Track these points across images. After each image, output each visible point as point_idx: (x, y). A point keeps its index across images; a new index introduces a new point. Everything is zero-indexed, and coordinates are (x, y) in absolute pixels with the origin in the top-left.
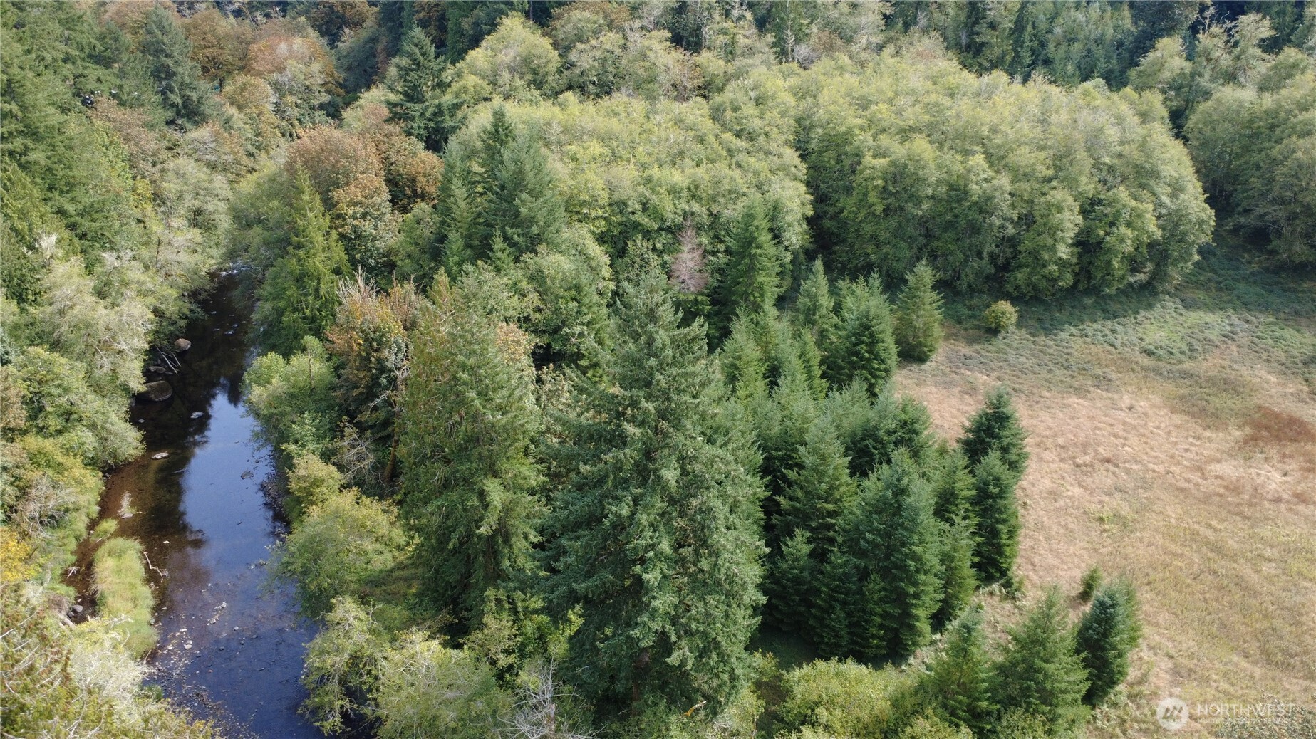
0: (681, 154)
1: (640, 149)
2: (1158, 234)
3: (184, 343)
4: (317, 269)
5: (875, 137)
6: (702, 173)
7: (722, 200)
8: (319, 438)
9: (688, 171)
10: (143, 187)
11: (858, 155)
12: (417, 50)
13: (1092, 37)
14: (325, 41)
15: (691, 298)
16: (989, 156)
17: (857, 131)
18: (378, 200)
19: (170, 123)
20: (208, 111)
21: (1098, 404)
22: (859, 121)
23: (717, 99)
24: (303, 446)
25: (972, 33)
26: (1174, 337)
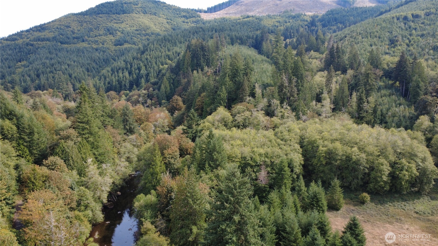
0: (264, 145)
1: (252, 143)
2: (418, 174)
3: (119, 193)
4: (157, 172)
5: (323, 142)
6: (269, 150)
7: (274, 158)
8: (151, 218)
9: (265, 149)
10: (115, 150)
11: (318, 147)
12: (192, 115)
13: (401, 115)
14: (170, 114)
15: (263, 185)
16: (359, 148)
17: (318, 140)
18: (176, 154)
19: (125, 134)
20: (136, 131)
21: (396, 227)
22: (318, 137)
23: (277, 130)
24: (146, 220)
25: (359, 114)
26: (427, 208)
